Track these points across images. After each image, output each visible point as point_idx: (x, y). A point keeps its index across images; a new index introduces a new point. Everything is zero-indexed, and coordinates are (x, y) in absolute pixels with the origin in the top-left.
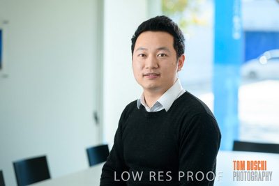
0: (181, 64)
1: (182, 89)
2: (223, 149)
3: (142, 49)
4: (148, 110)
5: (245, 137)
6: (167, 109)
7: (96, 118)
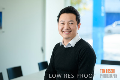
0: (79, 27)
1: (80, 37)
2: (97, 64)
3: (63, 21)
4: (65, 47)
5: (106, 58)
6: (73, 46)
7: (42, 50)
